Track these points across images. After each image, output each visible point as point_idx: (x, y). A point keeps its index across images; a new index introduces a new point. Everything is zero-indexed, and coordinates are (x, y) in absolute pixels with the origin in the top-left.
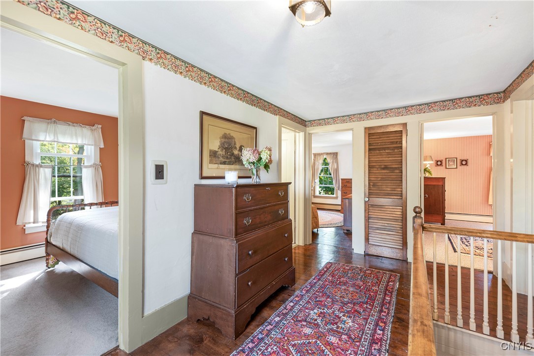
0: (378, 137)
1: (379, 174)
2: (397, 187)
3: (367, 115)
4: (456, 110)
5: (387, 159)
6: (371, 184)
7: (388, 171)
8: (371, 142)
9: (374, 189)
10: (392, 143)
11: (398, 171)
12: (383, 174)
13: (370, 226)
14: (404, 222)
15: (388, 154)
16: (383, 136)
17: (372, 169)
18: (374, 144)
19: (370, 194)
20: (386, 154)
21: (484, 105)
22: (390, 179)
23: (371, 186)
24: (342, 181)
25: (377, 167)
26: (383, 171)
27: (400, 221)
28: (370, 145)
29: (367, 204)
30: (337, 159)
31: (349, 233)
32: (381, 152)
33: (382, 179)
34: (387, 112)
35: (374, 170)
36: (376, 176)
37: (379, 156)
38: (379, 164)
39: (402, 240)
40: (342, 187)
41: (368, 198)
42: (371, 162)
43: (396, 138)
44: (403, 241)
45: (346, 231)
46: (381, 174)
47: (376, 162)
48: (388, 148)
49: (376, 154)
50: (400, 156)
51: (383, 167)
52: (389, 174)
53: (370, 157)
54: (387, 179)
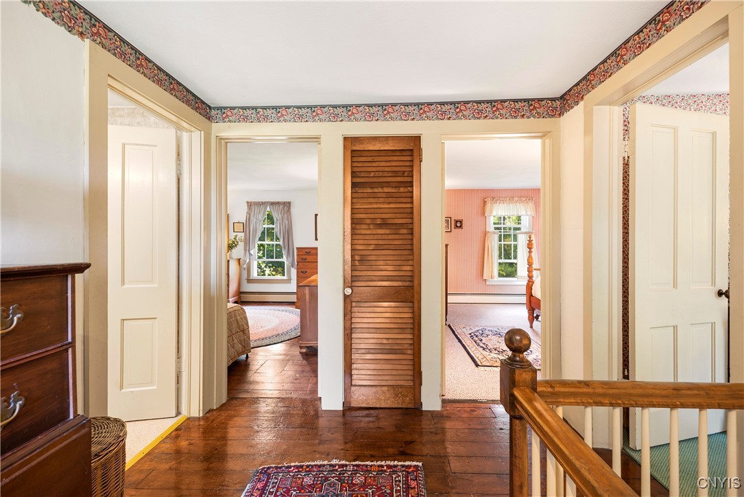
0: (370, 159)
1: (371, 237)
2: (405, 263)
3: (348, 110)
4: (495, 120)
5: (386, 206)
6: (357, 258)
7: (388, 231)
8: (356, 169)
9: (363, 267)
10: (395, 174)
11: (405, 231)
12: (380, 237)
13: (353, 346)
14: (416, 331)
15: (389, 195)
16: (380, 159)
17: (358, 227)
18: (363, 175)
19: (355, 279)
20: (383, 195)
21: (534, 117)
22: (392, 247)
23: (357, 263)
24: (298, 252)
25: (368, 221)
26: (380, 231)
27: (408, 331)
28: (354, 175)
29: (348, 300)
30: (290, 213)
31: (311, 354)
32: (376, 190)
33: (378, 247)
34: (385, 109)
35: (363, 230)
36: (366, 242)
37: (371, 200)
38: (372, 216)
39: (411, 367)
40: (298, 262)
41: (351, 287)
42: (356, 211)
43: (401, 164)
44: (413, 370)
45: (304, 350)
46: (376, 237)
47: (366, 211)
48: (388, 184)
49: (365, 195)
50: (409, 200)
51: (379, 221)
52: (391, 237)
53: (355, 201)
54: (386, 247)
